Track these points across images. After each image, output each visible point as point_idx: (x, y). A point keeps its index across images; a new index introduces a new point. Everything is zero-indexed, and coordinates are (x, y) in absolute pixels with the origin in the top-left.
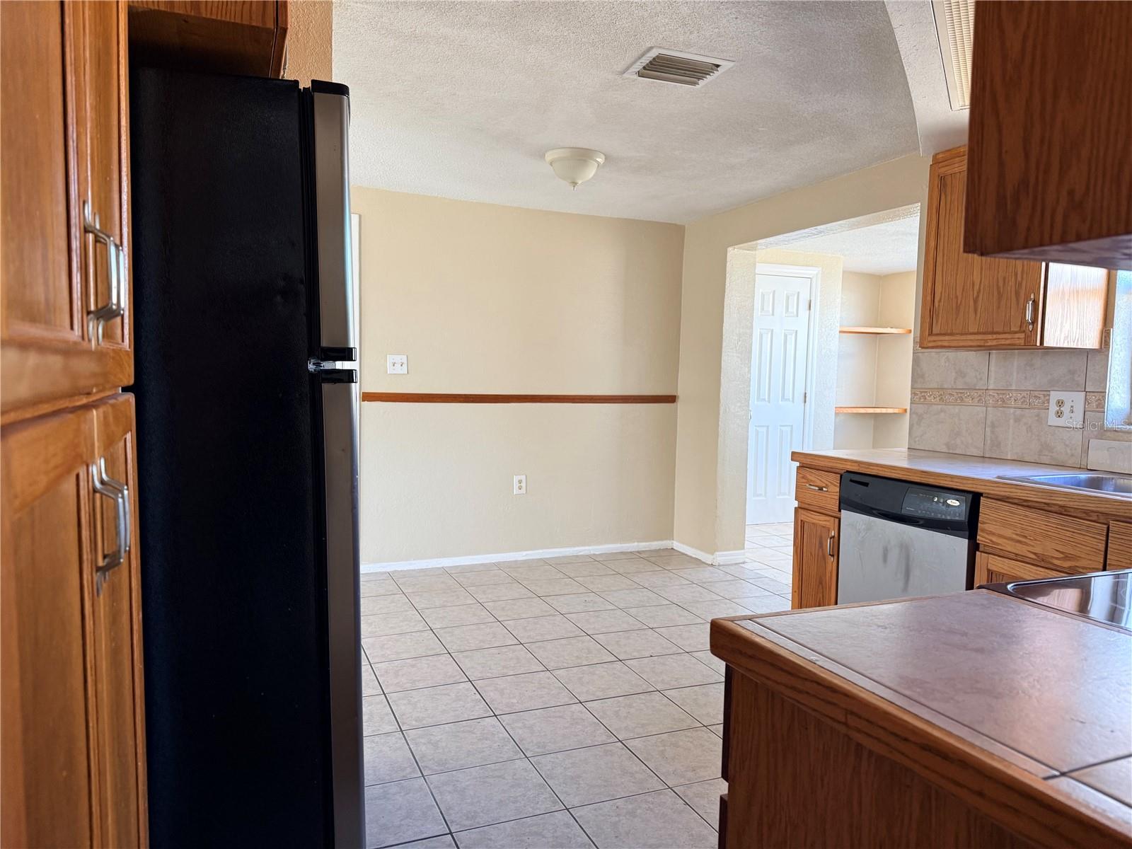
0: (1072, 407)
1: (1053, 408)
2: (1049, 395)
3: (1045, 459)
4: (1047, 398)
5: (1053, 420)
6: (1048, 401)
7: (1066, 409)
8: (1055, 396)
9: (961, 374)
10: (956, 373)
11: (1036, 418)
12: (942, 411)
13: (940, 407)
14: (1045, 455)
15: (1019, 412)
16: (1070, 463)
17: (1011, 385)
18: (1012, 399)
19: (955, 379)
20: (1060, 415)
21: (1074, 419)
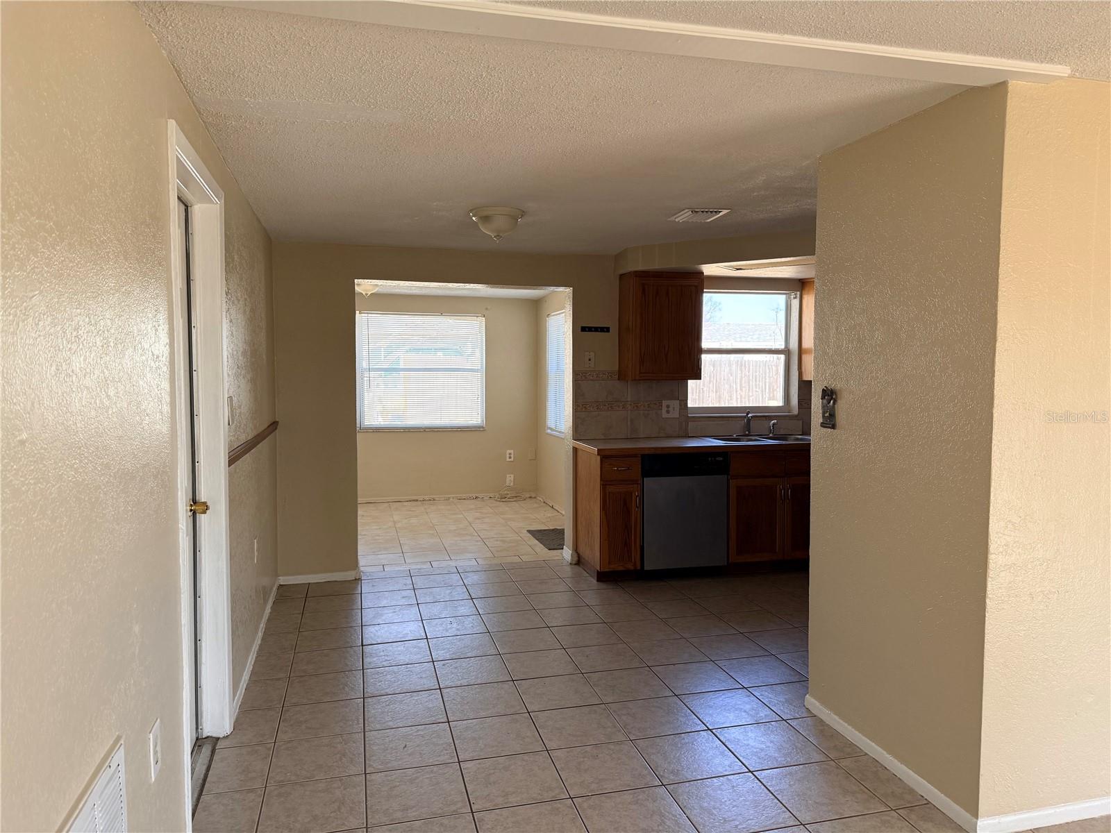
0: (674, 408)
1: (664, 409)
2: (662, 403)
3: (662, 435)
5: (665, 415)
6: (661, 406)
7: (671, 409)
8: (665, 403)
9: (611, 393)
10: (607, 392)
11: (656, 415)
12: (599, 414)
13: (597, 412)
14: (662, 433)
15: (646, 412)
16: (675, 434)
17: (641, 398)
18: (642, 405)
19: (607, 395)
20: (668, 412)
21: (675, 414)
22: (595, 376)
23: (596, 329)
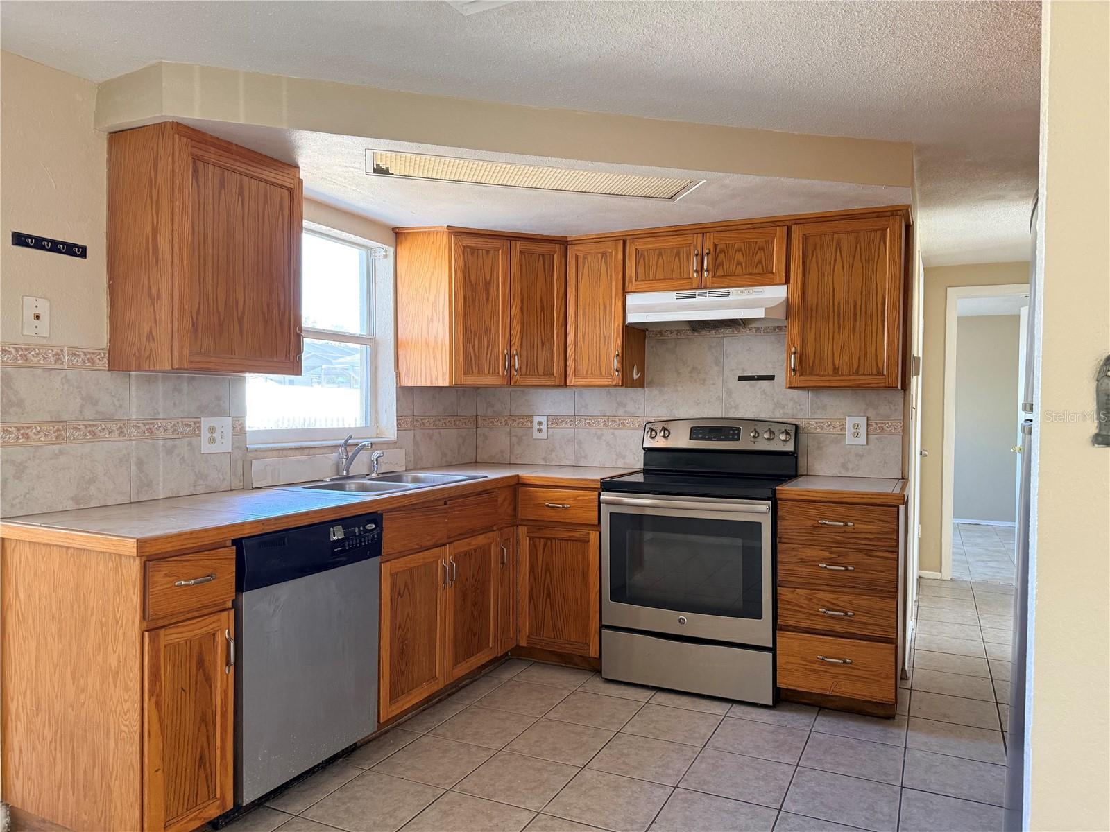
0: (222, 432)
1: (205, 434)
2: (200, 422)
3: (200, 489)
4: (198, 425)
5: (206, 448)
6: (199, 428)
7: (217, 435)
8: (206, 423)
9: (90, 400)
10: (83, 399)
11: (189, 448)
12: (61, 452)
13: (57, 448)
14: (200, 485)
15: (170, 443)
16: (224, 486)
17: (159, 413)
18: (162, 428)
19: (82, 406)
20: (212, 441)
21: (224, 445)
22: (53, 360)
23: (54, 246)
